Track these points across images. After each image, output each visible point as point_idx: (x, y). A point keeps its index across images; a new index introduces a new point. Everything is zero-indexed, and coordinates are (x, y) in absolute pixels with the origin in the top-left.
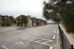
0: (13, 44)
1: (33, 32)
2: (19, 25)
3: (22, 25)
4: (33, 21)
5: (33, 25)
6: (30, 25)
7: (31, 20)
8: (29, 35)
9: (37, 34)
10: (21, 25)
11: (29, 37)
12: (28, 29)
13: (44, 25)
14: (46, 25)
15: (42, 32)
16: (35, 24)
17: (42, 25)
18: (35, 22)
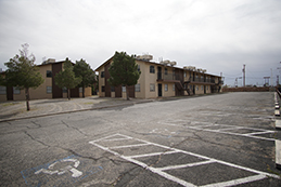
0: (32, 174)
1: (156, 120)
2: (108, 95)
3: (119, 95)
4: (159, 75)
5: (160, 94)
6: (148, 94)
7: (152, 71)
8: (132, 133)
9: (172, 129)
10: (113, 94)
11: (127, 142)
12: (136, 106)
13: (208, 94)
14: (219, 93)
15: (198, 118)
16: (168, 90)
17: (200, 95)
18: (168, 83)
